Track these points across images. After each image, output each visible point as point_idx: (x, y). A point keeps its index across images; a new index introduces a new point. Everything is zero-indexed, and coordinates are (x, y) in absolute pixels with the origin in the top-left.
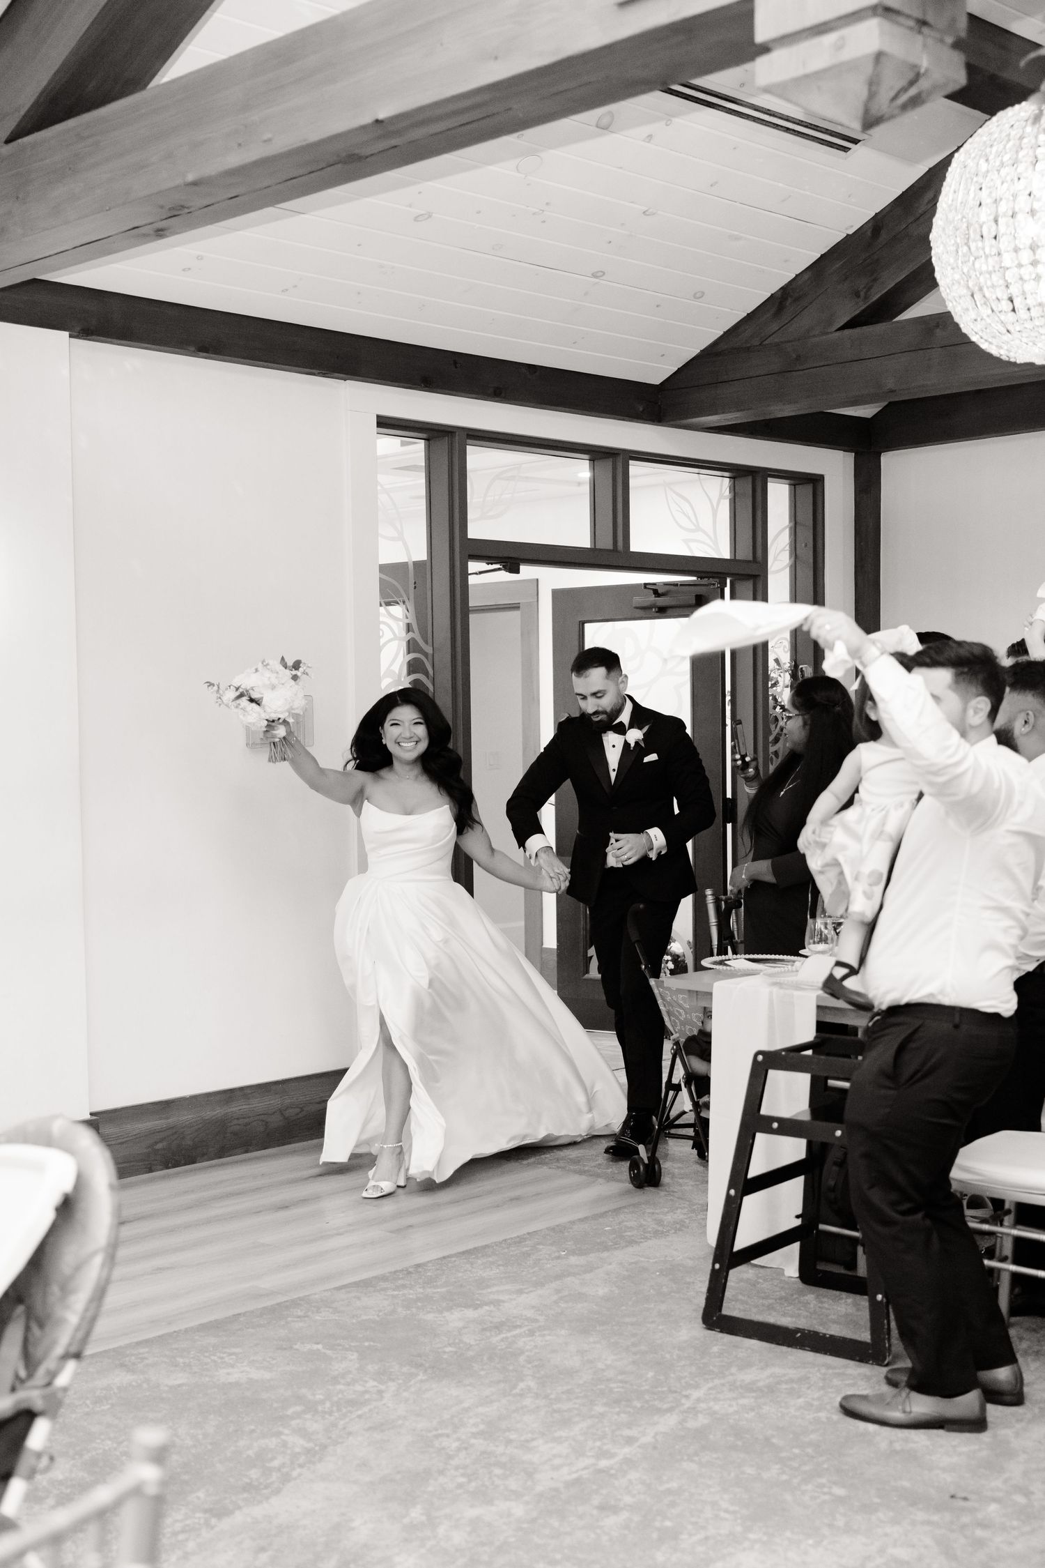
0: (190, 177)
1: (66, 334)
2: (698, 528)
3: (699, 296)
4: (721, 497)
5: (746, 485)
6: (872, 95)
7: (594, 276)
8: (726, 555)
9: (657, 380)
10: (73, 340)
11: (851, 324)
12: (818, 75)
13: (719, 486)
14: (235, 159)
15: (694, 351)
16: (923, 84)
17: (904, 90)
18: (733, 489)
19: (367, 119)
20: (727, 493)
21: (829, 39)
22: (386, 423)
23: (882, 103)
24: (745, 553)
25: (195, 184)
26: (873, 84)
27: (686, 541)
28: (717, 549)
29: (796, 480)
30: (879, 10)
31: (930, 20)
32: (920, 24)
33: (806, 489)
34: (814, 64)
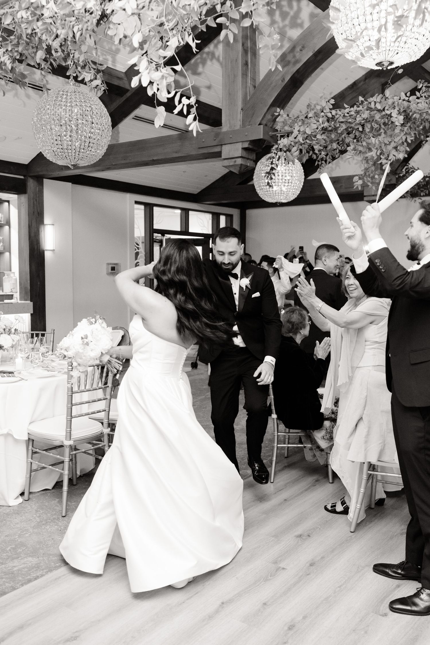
0: (114, 164)
1: (71, 183)
2: (204, 226)
3: (206, 176)
4: (210, 219)
5: (215, 217)
6: (240, 169)
7: (183, 172)
8: (210, 233)
9: (196, 193)
10: (73, 185)
11: (239, 184)
13: (209, 217)
14: (123, 162)
16: (248, 167)
17: (245, 168)
18: (213, 217)
19: (152, 159)
21: (234, 160)
22: (137, 202)
23: (242, 170)
25: (115, 165)
27: (202, 229)
28: (209, 231)
29: (227, 215)
30: (241, 157)
31: (249, 158)
32: (248, 159)
33: (229, 217)
34: (231, 164)
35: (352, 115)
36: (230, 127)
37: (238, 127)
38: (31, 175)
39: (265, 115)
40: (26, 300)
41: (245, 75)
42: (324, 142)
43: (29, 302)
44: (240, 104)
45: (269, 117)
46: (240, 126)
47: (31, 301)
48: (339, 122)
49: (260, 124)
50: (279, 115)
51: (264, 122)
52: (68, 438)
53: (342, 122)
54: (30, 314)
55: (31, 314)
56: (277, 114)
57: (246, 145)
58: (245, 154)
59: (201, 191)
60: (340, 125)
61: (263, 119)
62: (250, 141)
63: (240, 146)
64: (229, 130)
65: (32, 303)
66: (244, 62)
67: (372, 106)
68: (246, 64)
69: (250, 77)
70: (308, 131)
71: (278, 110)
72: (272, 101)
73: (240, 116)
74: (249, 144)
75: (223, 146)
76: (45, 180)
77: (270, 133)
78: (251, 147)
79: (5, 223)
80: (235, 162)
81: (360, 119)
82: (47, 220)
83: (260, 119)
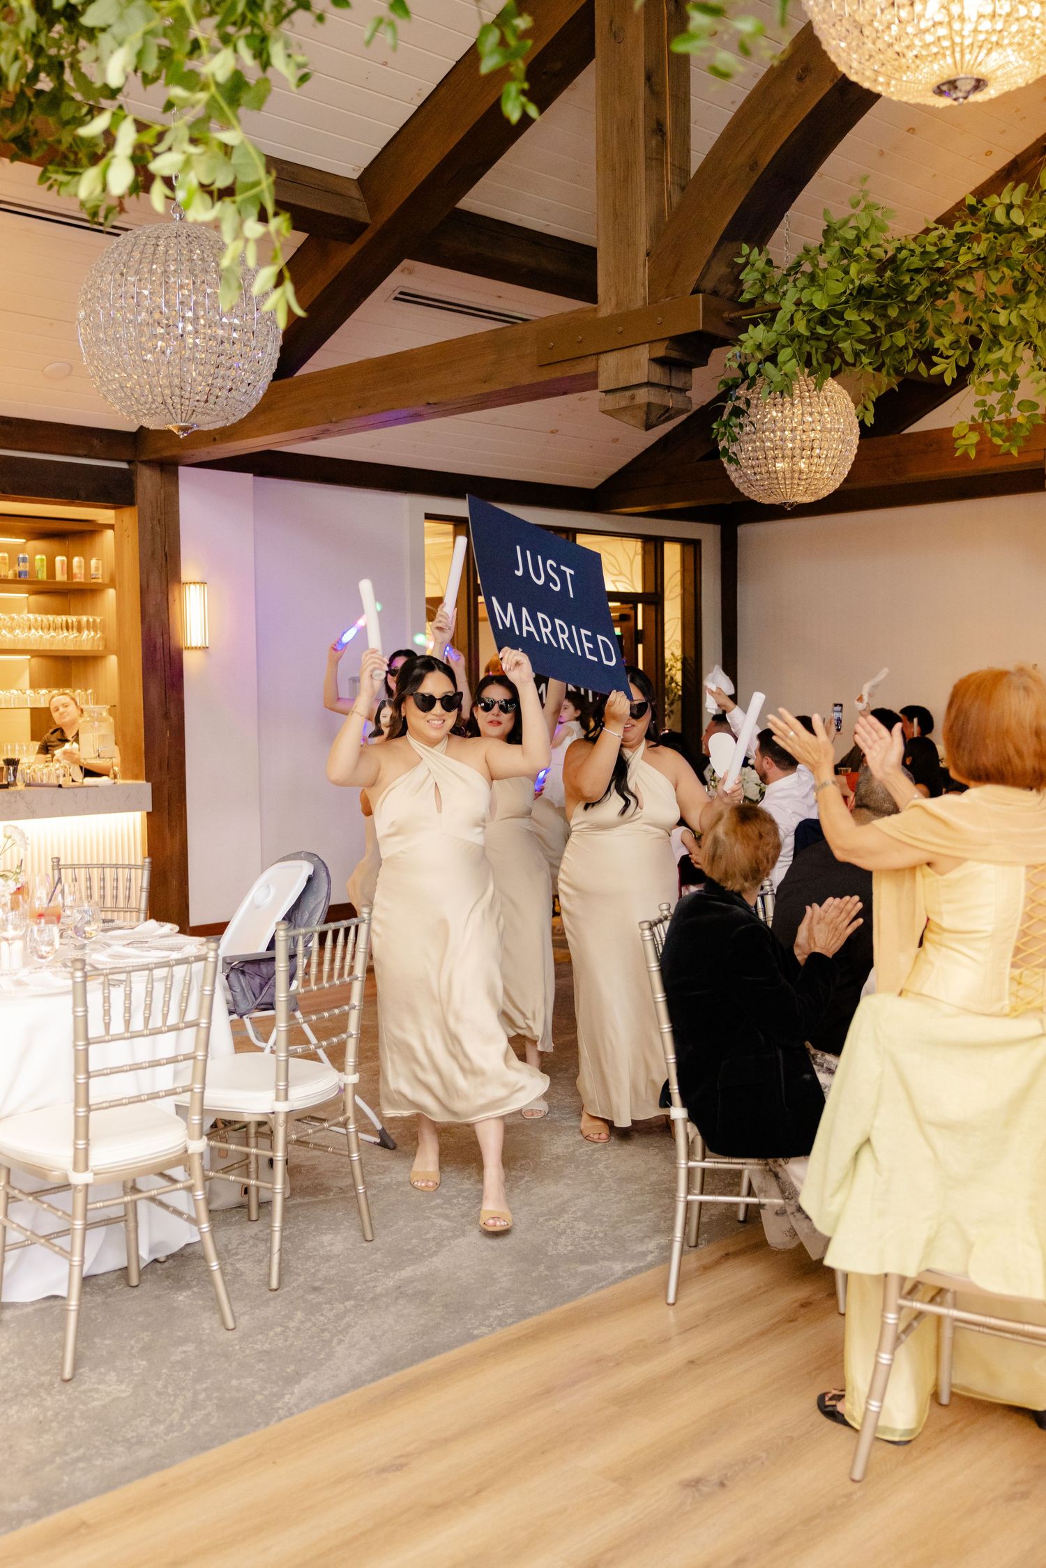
0: (334, 419)
1: (252, 476)
2: (621, 573)
3: (616, 440)
4: (636, 554)
5: (651, 547)
6: (648, 418)
7: (552, 432)
8: (640, 590)
9: (593, 486)
10: (257, 478)
11: (705, 458)
12: (624, 409)
13: (635, 547)
14: (356, 413)
15: (614, 470)
16: (672, 412)
17: (663, 414)
18: (644, 549)
19: (425, 401)
20: (640, 550)
21: (628, 393)
22: (429, 517)
23: (653, 418)
24: (651, 589)
25: (337, 422)
26: (648, 413)
27: (614, 582)
28: (633, 586)
29: (684, 542)
30: (649, 384)
31: (673, 385)
32: (669, 388)
33: (692, 547)
34: (623, 404)
35: (946, 249)
36: (618, 305)
37: (639, 304)
38: (144, 458)
39: (708, 263)
40: (136, 777)
41: (655, 160)
42: (869, 329)
43: (144, 782)
44: (643, 240)
45: (720, 270)
46: (645, 298)
47: (147, 781)
48: (909, 271)
49: (695, 292)
50: (747, 263)
51: (709, 284)
52: (81, 1165)
53: (918, 271)
54: (145, 814)
55: (148, 813)
56: (741, 261)
57: (660, 351)
58: (658, 374)
59: (606, 481)
60: (912, 279)
61: (703, 275)
62: (671, 339)
63: (643, 354)
64: (615, 312)
65: (150, 784)
66: (654, 126)
67: (1000, 216)
68: (659, 129)
69: (673, 165)
70: (821, 302)
71: (745, 249)
72: (725, 224)
73: (643, 274)
74: (667, 348)
75: (602, 356)
76: (182, 470)
77: (726, 315)
78: (674, 354)
79: (107, 581)
80: (633, 398)
81: (969, 257)
82: (188, 571)
83: (697, 276)
